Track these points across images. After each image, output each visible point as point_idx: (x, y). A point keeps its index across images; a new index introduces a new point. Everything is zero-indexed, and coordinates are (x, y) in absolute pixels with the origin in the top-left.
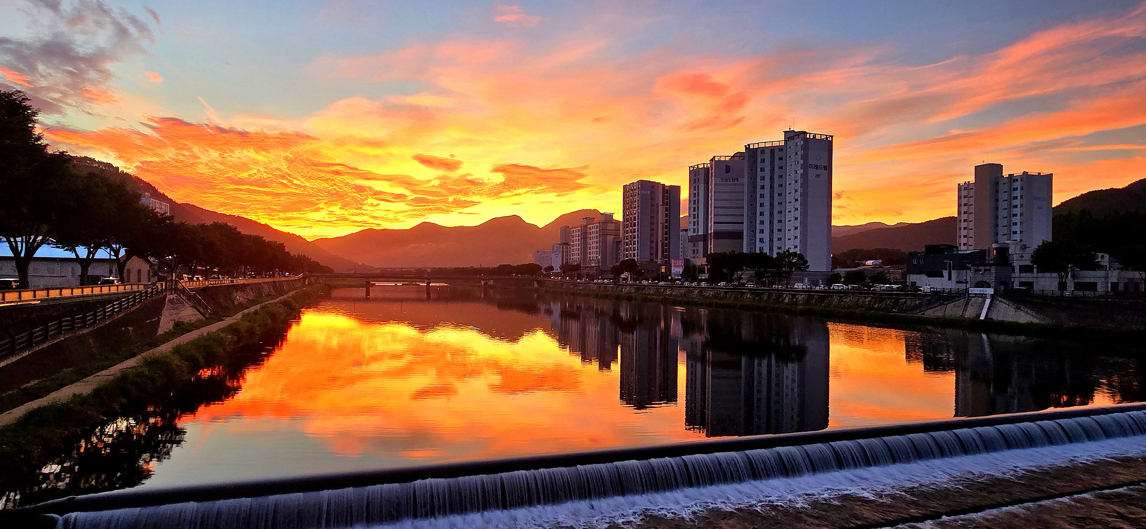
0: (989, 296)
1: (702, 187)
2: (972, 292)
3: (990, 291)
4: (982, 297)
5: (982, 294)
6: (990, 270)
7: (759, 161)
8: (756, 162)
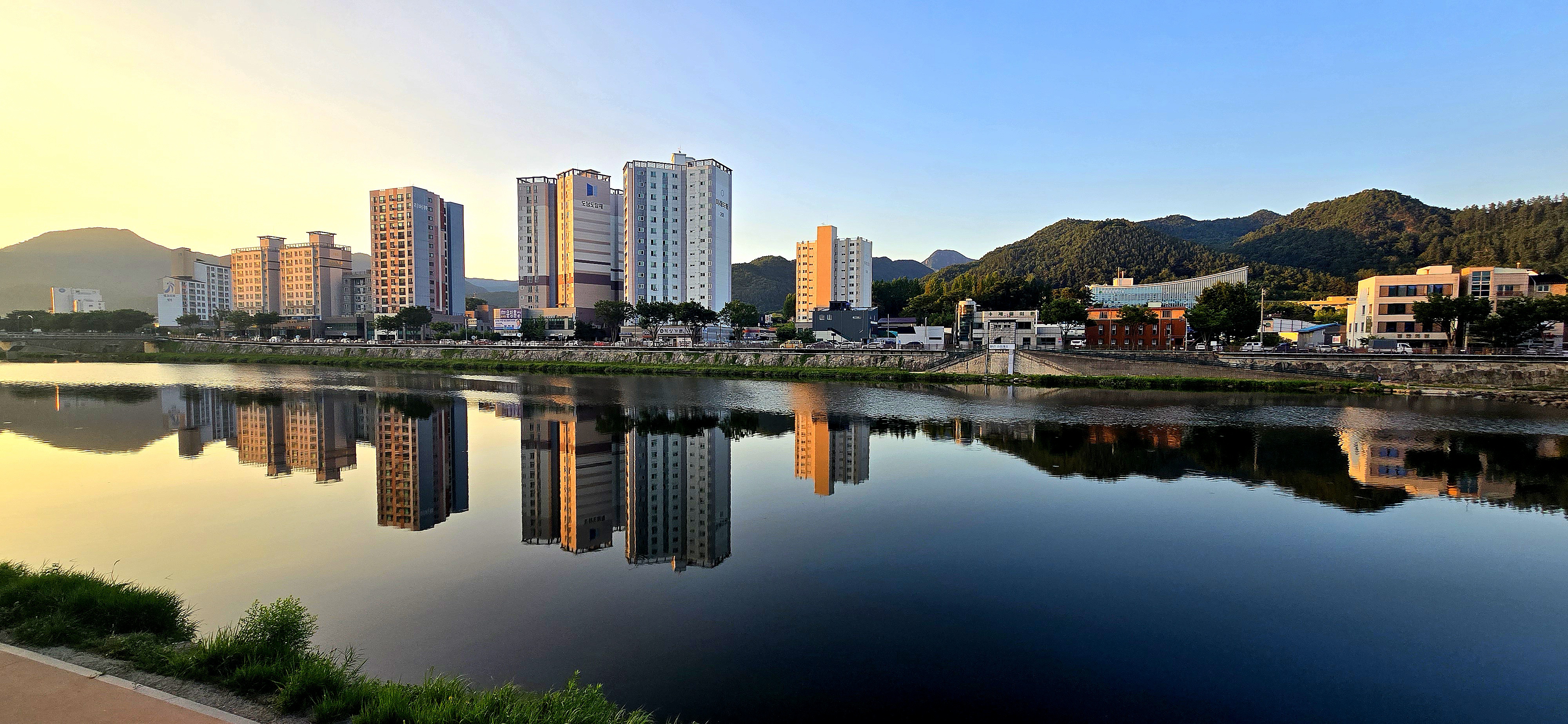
0: (1011, 352)
1: (543, 211)
2: (993, 348)
3: (1012, 347)
4: (1003, 352)
5: (1003, 350)
6: (1009, 326)
7: (649, 185)
8: (645, 186)
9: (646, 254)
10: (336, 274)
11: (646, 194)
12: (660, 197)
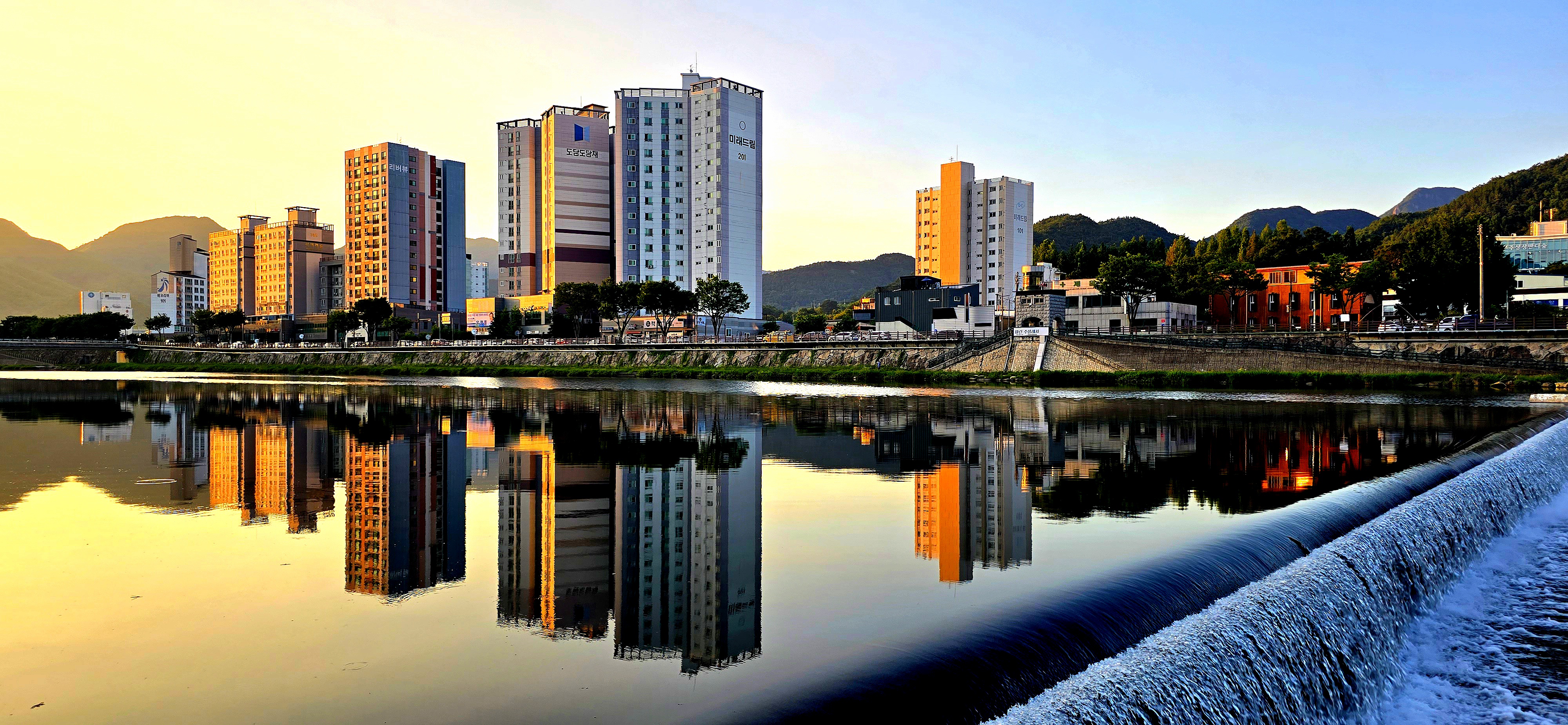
0: (1042, 339)
1: (526, 163)
2: (1018, 334)
3: (1043, 331)
4: (1033, 340)
5: (1033, 337)
7: (642, 121)
8: (638, 124)
9: (638, 218)
10: (313, 260)
11: (638, 134)
12: (657, 137)
